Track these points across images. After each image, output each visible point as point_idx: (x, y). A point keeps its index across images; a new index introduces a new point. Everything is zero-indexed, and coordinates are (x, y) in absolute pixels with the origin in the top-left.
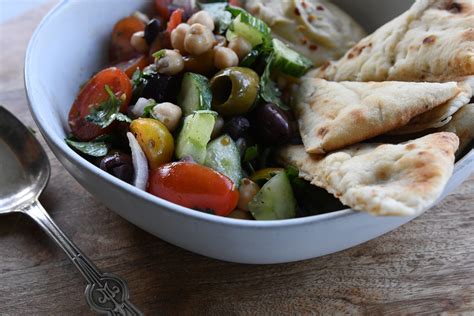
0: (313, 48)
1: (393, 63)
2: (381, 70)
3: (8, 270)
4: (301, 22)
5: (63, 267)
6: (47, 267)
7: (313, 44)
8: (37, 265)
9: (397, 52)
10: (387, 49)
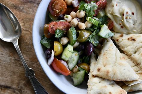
0: (122, 27)
1: (135, 53)
2: (130, 53)
3: (3, 55)
4: (123, 19)
5: (14, 59)
6: (10, 58)
7: (123, 26)
8: (9, 56)
9: (138, 51)
10: (137, 48)
